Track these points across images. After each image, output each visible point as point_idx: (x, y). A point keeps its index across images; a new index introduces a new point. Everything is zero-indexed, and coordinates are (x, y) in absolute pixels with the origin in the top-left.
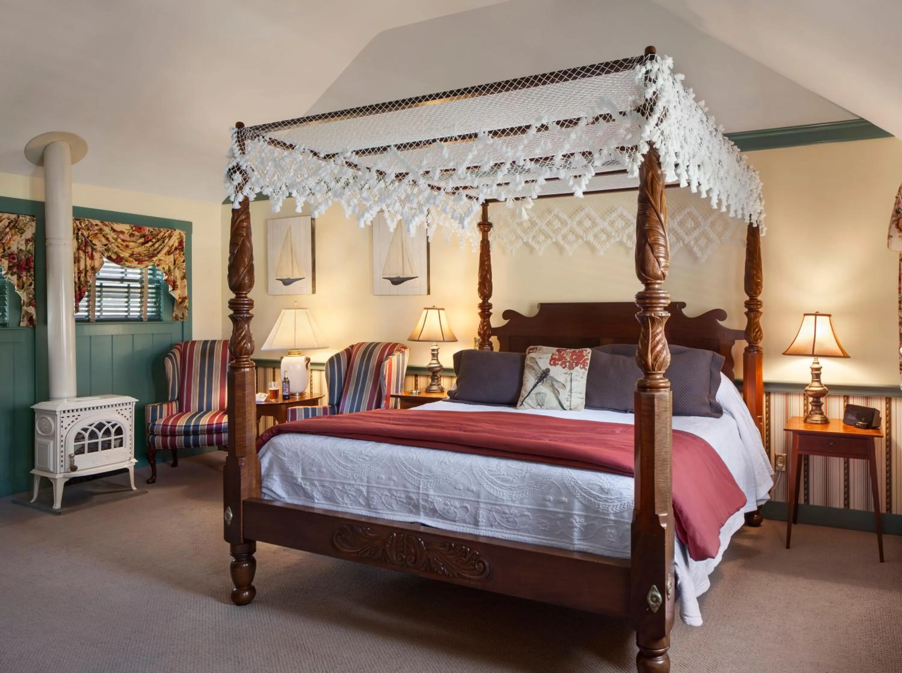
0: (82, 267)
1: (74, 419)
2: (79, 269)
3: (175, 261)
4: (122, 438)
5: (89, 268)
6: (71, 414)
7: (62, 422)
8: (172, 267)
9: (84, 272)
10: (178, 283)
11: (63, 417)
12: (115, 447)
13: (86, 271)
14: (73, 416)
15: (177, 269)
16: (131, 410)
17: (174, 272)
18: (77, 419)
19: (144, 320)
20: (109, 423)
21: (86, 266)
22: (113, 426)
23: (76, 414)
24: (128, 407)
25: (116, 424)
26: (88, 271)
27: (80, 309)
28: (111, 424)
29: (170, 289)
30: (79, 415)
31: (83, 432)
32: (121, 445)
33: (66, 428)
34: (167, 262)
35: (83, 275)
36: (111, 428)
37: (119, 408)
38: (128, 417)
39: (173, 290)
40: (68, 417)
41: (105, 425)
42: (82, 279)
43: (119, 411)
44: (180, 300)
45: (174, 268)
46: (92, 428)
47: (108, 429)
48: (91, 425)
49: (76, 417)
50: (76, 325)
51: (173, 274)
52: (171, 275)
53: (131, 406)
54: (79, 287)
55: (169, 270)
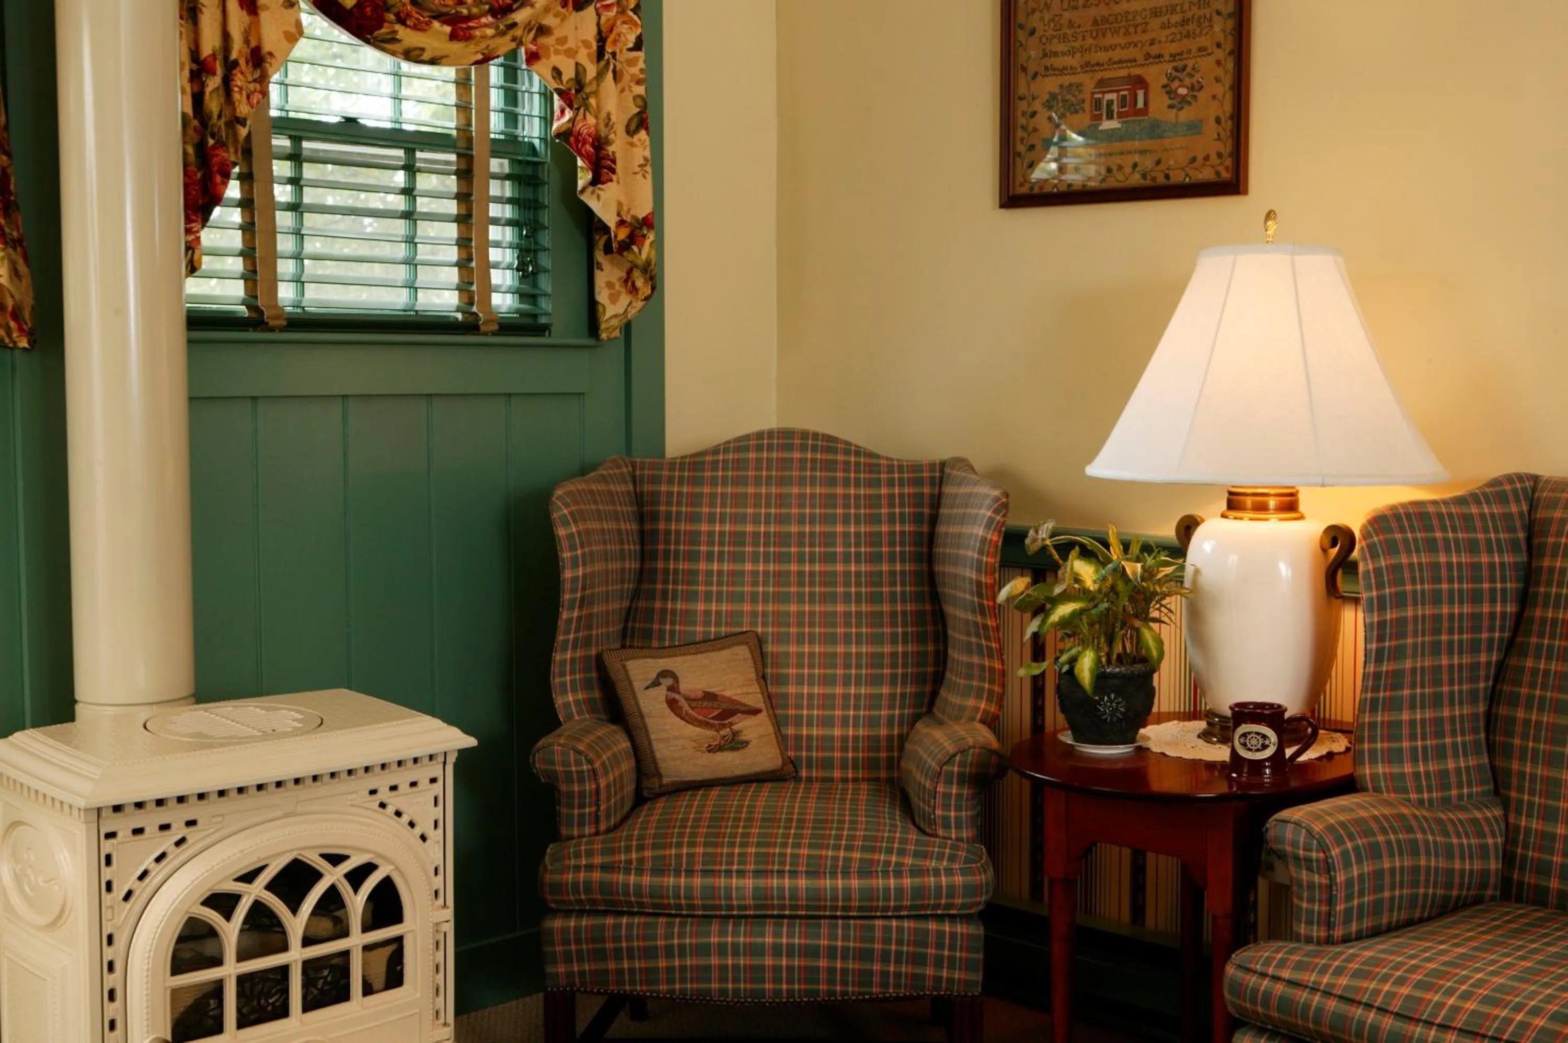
0: (210, 43)
1: (166, 842)
2: (195, 54)
3: (602, 39)
4: (399, 940)
5: (237, 50)
6: (151, 820)
7: (108, 860)
8: (591, 71)
9: (219, 71)
10: (617, 146)
11: (111, 835)
12: (368, 990)
13: (231, 66)
14: (165, 827)
15: (610, 75)
16: (437, 788)
17: (596, 93)
18: (180, 842)
19: (483, 328)
20: (335, 859)
21: (226, 36)
22: (357, 877)
23: (176, 816)
24: (422, 774)
25: (368, 868)
26: (235, 64)
27: (207, 263)
28: (346, 867)
29: (584, 178)
30: (191, 823)
31: (212, 916)
32: (394, 978)
33: (128, 896)
34: (571, 44)
35: (213, 83)
36: (345, 889)
37: (382, 782)
38: (425, 826)
39: (596, 181)
40: (138, 831)
41: (316, 876)
42: (213, 105)
43: (384, 794)
44: (623, 234)
45: (600, 75)
46: (256, 891)
47: (332, 894)
48: (249, 877)
49: (179, 831)
50: (190, 342)
51: (592, 101)
52: (587, 108)
53: (437, 771)
54: (200, 147)
55: (579, 82)
